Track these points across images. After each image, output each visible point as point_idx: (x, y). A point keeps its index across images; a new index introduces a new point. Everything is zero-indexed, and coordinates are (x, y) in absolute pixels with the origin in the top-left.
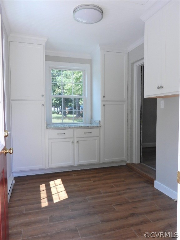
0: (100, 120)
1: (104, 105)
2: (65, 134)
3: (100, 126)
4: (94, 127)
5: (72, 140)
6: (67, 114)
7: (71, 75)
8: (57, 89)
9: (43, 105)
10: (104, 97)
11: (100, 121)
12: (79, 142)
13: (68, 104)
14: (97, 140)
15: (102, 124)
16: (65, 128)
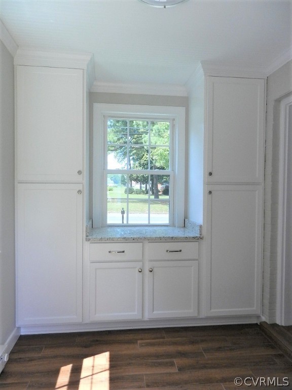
0: (202, 224)
1: (210, 192)
2: (123, 252)
3: (201, 238)
4: (186, 239)
5: (139, 265)
6: (160, 195)
7: (166, 130)
8: (145, 154)
9: (79, 192)
10: (211, 174)
11: (201, 226)
12: (155, 270)
13: (163, 179)
14: (193, 267)
15: (204, 233)
16: (125, 240)
